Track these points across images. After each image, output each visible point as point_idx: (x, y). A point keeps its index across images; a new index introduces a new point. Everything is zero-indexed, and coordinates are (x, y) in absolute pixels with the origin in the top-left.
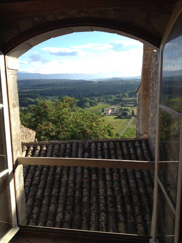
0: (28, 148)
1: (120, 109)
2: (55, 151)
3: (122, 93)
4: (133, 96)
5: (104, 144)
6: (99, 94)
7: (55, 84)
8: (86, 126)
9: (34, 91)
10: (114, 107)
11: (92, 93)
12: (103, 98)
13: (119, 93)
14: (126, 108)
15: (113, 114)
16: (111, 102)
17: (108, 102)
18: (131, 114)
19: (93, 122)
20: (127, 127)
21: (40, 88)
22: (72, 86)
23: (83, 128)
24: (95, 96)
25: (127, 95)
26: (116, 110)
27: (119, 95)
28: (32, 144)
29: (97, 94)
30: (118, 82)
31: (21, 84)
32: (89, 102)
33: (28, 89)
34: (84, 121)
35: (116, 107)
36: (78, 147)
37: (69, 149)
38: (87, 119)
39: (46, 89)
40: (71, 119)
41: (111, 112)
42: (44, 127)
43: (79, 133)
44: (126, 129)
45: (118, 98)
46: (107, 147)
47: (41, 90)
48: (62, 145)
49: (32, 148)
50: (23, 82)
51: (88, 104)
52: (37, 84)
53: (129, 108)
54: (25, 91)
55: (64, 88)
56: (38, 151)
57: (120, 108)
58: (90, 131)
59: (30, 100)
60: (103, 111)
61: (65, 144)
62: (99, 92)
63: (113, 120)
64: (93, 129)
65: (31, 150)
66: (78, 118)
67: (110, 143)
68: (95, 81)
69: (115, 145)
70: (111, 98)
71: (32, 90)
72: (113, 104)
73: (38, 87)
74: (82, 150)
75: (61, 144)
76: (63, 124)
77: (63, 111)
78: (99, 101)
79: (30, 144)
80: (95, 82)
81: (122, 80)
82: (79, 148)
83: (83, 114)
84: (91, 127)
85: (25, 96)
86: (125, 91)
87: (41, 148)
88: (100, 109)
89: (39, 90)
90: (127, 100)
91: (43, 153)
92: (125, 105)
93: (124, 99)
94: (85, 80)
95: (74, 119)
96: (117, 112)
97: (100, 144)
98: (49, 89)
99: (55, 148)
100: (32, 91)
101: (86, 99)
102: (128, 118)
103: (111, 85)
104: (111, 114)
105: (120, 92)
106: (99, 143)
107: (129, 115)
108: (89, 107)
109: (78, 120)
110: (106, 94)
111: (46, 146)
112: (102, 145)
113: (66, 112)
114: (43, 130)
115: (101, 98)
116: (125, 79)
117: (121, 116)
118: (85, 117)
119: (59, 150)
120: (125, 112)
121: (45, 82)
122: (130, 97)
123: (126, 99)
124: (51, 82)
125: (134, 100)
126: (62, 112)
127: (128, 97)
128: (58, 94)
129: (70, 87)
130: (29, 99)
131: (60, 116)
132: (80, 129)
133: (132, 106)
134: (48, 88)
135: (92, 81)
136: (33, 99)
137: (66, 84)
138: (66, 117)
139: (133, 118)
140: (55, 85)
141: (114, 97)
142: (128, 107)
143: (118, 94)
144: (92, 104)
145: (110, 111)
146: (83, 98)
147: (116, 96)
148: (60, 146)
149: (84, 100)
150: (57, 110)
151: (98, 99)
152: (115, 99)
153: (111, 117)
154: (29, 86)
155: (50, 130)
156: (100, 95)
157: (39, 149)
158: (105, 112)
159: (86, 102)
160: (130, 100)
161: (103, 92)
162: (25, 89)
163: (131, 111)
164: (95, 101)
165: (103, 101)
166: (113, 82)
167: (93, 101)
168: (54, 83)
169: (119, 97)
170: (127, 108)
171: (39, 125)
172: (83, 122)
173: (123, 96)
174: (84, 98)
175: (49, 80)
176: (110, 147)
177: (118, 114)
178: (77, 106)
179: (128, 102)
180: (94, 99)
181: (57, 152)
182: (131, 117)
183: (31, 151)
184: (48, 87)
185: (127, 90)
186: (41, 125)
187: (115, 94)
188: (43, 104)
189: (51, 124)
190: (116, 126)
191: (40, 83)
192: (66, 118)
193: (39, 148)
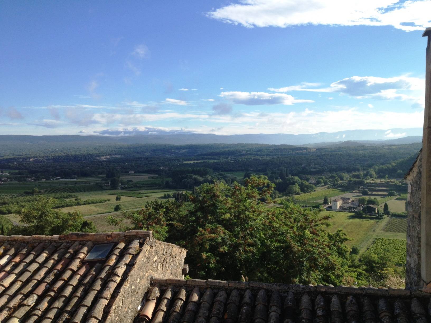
0: (163, 292)
1: (359, 199)
2: (216, 306)
3: (364, 170)
4: (387, 176)
5: (333, 300)
6: (318, 169)
7: (240, 152)
8: (292, 237)
9: (204, 162)
10: (347, 195)
11: (304, 168)
12: (326, 178)
13: (358, 170)
14: (372, 198)
15: (346, 209)
16: (341, 186)
17: (335, 186)
18: (383, 211)
19: (305, 229)
20: (374, 236)
21: (214, 159)
22: (267, 155)
23: (284, 240)
24: (311, 174)
25: (374, 173)
26: (353, 201)
27: (357, 173)
28: (170, 284)
29: (315, 170)
30: (356, 150)
31: (184, 151)
32: (299, 185)
33: (195, 160)
34: (287, 225)
35: (352, 196)
36: (269, 302)
37: (247, 304)
38: (292, 220)
39: (223, 159)
40: (262, 220)
41: (341, 205)
42: (208, 235)
43: (277, 248)
44: (371, 240)
45: (354, 179)
46: (340, 310)
47: (215, 161)
48: (234, 293)
49: (169, 295)
50: (187, 148)
51: (297, 188)
52: (209, 151)
53: (379, 198)
54: (188, 162)
55: (254, 159)
56: (180, 303)
57: (360, 197)
58: (300, 248)
59: (196, 178)
60: (326, 202)
61: (241, 289)
62: (317, 166)
63: (347, 220)
64: (305, 244)
65: (167, 298)
66: (275, 219)
67: (347, 299)
68: (310, 147)
69: (360, 305)
70: (342, 179)
71: (200, 161)
72: (347, 191)
73: (210, 157)
74: (279, 312)
75: (231, 291)
76: (246, 230)
77: (247, 204)
78: (318, 183)
79: (167, 283)
80: (310, 149)
81: (363, 146)
82: (271, 304)
83: (286, 211)
84: (301, 240)
85: (188, 172)
86: (370, 166)
87: (189, 295)
88: (319, 198)
89: (212, 161)
90: (375, 183)
91: (191, 310)
92: (369, 193)
93: (368, 181)
94: (292, 146)
95: (268, 221)
96: (353, 204)
97: (322, 299)
98: (229, 159)
99: (218, 298)
100: (201, 163)
101: (292, 179)
102: (377, 218)
103: (341, 155)
104: (342, 209)
105: (360, 168)
106: (319, 297)
107: (378, 211)
108: (298, 194)
109: (274, 224)
110: (331, 171)
111: (200, 291)
112: (328, 302)
113: (252, 207)
114: (207, 240)
115: (322, 178)
116: (370, 144)
117: (361, 214)
118: (290, 218)
119: (226, 305)
120: (371, 205)
121: (223, 148)
122: (380, 177)
123: (372, 182)
124: (232, 149)
125: (387, 183)
126: (244, 206)
127: (376, 178)
128: (244, 168)
129: (265, 157)
130: (195, 176)
131: (240, 214)
132: (279, 241)
133: (384, 196)
134: (227, 158)
135: (305, 147)
136: (201, 176)
137: (258, 151)
138: (251, 216)
139: (387, 218)
140: (240, 154)
141: (347, 177)
142: (376, 197)
143: (355, 171)
144: (304, 189)
145: (339, 204)
146: (287, 176)
147: (351, 175)
148: (229, 295)
149: (290, 181)
150: (235, 202)
151: (316, 179)
152: (350, 181)
153: (342, 214)
154: (196, 155)
155: (220, 241)
156: (320, 172)
157: (184, 298)
158: (330, 205)
159: (294, 183)
160: (379, 184)
161: (327, 166)
162: (190, 160)
163: (383, 205)
164: (311, 183)
165: (326, 183)
166: (345, 148)
167: (306, 183)
168: (237, 151)
169: (358, 177)
170: (375, 199)
171: (201, 229)
172: (286, 228)
173: (366, 175)
174: (290, 176)
175: (230, 145)
176: (348, 309)
177: (356, 208)
178: (277, 191)
179: (375, 187)
180: (308, 180)
181: (222, 309)
182: (382, 216)
183: (166, 301)
184: (227, 156)
185: (373, 165)
186: (203, 231)
187: (349, 170)
188: (211, 190)
189: (221, 229)
190: (352, 232)
191: (214, 151)
192: (251, 218)
193: (183, 295)
